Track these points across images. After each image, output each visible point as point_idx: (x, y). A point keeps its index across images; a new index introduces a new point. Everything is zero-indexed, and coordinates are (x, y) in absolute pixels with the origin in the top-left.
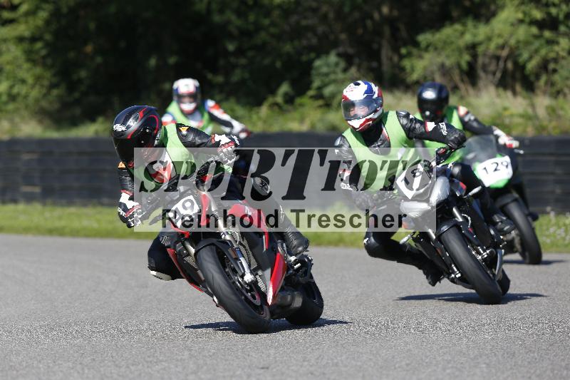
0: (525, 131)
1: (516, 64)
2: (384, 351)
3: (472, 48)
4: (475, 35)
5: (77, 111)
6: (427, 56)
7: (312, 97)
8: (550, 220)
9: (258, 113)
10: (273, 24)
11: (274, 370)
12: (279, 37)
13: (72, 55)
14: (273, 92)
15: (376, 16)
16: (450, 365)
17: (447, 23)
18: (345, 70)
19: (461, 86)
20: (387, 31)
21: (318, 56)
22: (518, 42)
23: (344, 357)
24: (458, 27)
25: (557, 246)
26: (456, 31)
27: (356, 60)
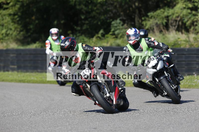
0: (186, 46)
1: (182, 23)
2: (137, 123)
3: (167, 17)
4: (168, 13)
5: (30, 39)
6: (151, 20)
7: (111, 34)
8: (195, 77)
9: (92, 40)
10: (97, 9)
11: (98, 129)
12: (100, 14)
13: (28, 20)
14: (97, 33)
15: (134, 6)
16: (160, 128)
17: (159, 9)
18: (123, 25)
19: (163, 30)
20: (137, 11)
21: (113, 20)
22: (183, 15)
23: (122, 125)
24: (162, 10)
25: (197, 86)
26: (161, 11)
27: (126, 22)
